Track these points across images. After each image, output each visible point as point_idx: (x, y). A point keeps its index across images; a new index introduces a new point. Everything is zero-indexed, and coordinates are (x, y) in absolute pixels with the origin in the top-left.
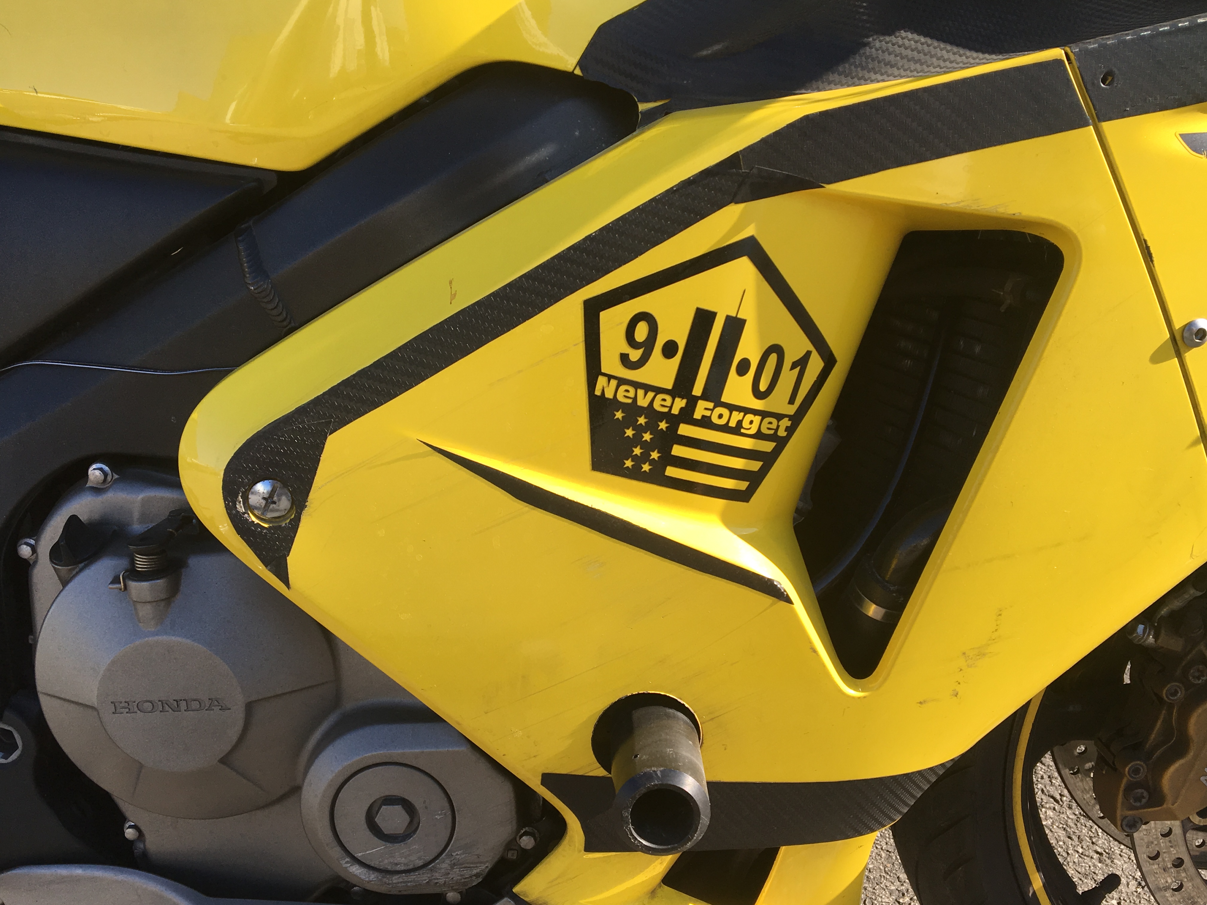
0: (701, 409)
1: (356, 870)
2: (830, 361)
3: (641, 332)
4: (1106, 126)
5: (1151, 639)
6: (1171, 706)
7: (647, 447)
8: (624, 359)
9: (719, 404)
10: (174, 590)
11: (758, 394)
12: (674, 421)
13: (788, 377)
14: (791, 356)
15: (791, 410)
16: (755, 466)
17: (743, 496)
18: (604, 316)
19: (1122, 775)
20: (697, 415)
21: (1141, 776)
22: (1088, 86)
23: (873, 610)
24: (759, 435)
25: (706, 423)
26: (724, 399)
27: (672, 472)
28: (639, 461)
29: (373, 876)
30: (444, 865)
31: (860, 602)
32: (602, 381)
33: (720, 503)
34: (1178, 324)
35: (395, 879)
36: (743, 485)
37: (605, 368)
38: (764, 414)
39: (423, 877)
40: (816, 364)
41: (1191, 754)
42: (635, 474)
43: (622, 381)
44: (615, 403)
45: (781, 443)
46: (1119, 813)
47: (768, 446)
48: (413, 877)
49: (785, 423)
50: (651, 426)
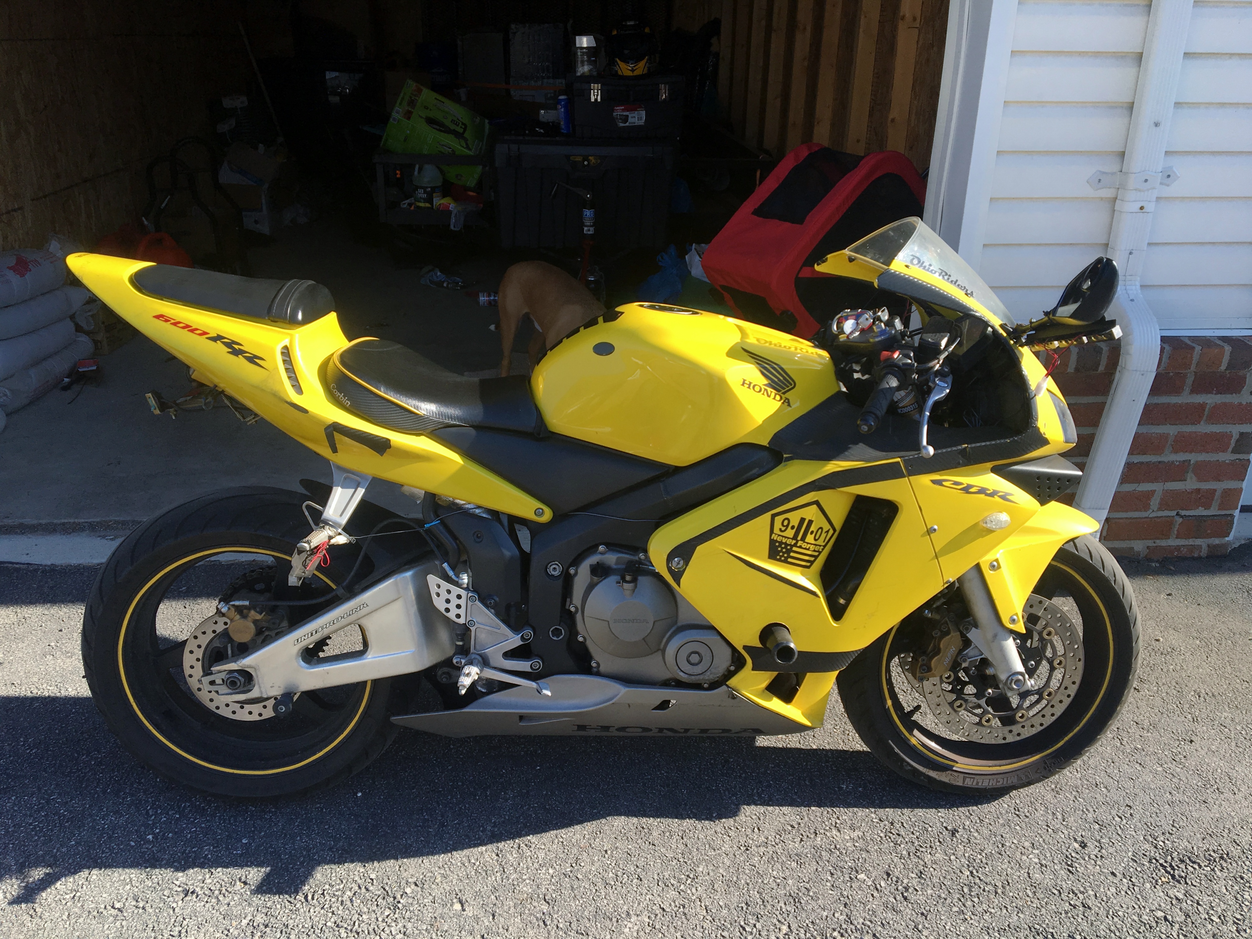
0: (800, 543)
1: (682, 674)
2: (835, 530)
3: (786, 523)
4: (910, 477)
5: (930, 615)
6: (936, 638)
7: (784, 553)
8: (780, 530)
9: (804, 542)
10: (636, 587)
11: (815, 540)
12: (792, 546)
13: (824, 535)
14: (825, 530)
15: (824, 544)
16: (812, 559)
17: (808, 567)
18: (776, 518)
19: (919, 661)
20: (798, 545)
21: (925, 662)
22: (905, 467)
23: (842, 601)
24: (814, 551)
25: (800, 547)
26: (806, 541)
27: (789, 560)
28: (781, 556)
29: (686, 676)
30: (708, 673)
31: (838, 598)
32: (773, 535)
33: (801, 569)
34: (929, 527)
35: (693, 677)
36: (808, 564)
37: (775, 532)
38: (816, 545)
39: (701, 677)
40: (831, 532)
41: (941, 654)
42: (780, 560)
43: (779, 535)
44: (776, 541)
45: (820, 553)
46: (918, 675)
47: (816, 554)
48: (697, 677)
49: (822, 547)
50: (785, 548)
